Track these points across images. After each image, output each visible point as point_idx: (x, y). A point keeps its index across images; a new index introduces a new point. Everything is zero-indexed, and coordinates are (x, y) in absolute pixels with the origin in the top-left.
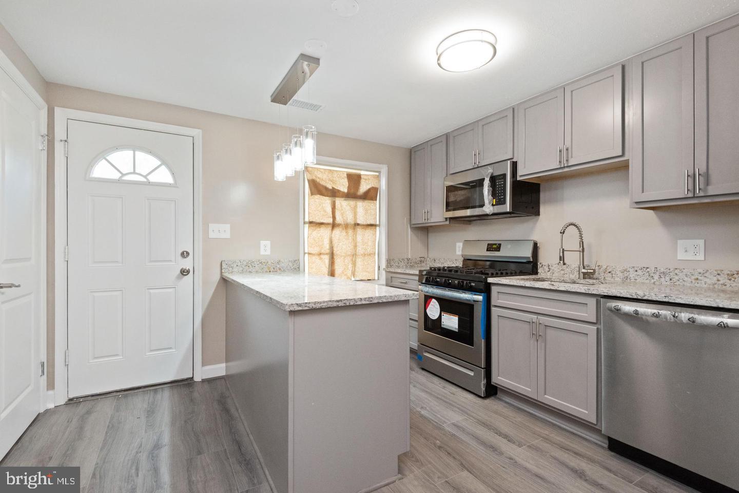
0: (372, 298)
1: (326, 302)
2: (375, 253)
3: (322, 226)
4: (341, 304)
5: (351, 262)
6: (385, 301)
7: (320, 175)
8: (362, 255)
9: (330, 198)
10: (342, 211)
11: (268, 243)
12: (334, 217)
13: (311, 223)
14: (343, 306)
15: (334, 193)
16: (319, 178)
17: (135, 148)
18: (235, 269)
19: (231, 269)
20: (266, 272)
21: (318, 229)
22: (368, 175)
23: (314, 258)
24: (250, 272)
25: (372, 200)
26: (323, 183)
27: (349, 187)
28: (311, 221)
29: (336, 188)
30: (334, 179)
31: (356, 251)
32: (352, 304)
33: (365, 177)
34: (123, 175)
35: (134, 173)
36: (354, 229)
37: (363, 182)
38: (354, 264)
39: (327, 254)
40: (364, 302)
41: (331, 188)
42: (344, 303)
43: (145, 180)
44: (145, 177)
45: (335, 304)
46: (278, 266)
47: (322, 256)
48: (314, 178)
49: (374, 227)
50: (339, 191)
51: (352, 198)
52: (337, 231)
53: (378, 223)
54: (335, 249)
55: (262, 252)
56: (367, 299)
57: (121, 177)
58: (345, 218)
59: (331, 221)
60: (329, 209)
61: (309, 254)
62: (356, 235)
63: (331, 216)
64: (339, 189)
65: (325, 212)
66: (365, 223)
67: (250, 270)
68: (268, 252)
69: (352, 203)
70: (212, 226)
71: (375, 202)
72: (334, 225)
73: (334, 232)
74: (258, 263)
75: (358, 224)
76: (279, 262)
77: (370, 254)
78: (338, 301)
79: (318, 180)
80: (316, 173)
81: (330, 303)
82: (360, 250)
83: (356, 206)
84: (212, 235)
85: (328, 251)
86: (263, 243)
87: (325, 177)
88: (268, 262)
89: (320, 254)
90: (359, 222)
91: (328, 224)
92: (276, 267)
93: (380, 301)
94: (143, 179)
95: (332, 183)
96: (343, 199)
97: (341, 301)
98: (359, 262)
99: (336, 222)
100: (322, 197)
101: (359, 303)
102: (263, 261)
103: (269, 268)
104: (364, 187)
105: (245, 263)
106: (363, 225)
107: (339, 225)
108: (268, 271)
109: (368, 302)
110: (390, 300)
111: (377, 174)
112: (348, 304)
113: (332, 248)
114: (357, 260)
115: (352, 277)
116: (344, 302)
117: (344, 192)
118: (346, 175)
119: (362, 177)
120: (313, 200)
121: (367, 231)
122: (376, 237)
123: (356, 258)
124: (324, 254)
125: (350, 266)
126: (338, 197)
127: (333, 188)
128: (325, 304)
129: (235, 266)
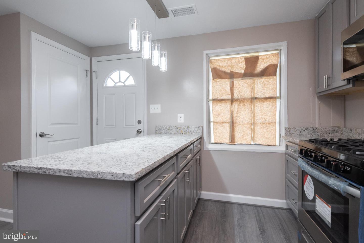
0: (71, 171)
1: (29, 167)
2: (275, 123)
3: (223, 101)
4: (41, 172)
5: (250, 129)
6: (85, 176)
7: (221, 64)
8: (260, 123)
9: (229, 80)
10: (239, 89)
11: (182, 115)
12: (232, 94)
13: (214, 100)
14: (43, 174)
15: (232, 76)
16: (219, 66)
17: (119, 69)
18: (163, 131)
19: (160, 131)
20: (180, 134)
21: (220, 104)
22: (267, 55)
23: (217, 125)
24: (170, 133)
25: (271, 76)
26: (223, 69)
27: (246, 69)
28: (214, 98)
29: (234, 71)
30: (233, 64)
31: (254, 120)
32: (51, 173)
33: (263, 57)
34: (116, 83)
35: (120, 82)
36: (252, 102)
37: (260, 62)
38: (253, 131)
39: (228, 122)
40: (63, 174)
41: (229, 72)
42: (44, 172)
43: (124, 85)
44: (124, 83)
45: (36, 171)
46: (188, 130)
47: (224, 124)
48: (215, 66)
49: (273, 99)
50: (236, 73)
51: (249, 76)
52: (236, 105)
53: (278, 95)
54: (235, 119)
55: (179, 121)
56: (66, 172)
57: (115, 84)
58: (242, 94)
59: (229, 97)
60: (228, 88)
61: (214, 122)
62: (254, 107)
63: (230, 93)
64: (236, 71)
65: (225, 91)
66: (263, 96)
67: (171, 132)
68: (182, 121)
69: (250, 81)
70: (151, 106)
71: (274, 77)
72: (232, 101)
73: (233, 105)
74: (175, 128)
75: (256, 98)
76: (188, 128)
77: (269, 123)
78: (39, 169)
79: (218, 68)
80: (217, 63)
81: (32, 169)
82: (258, 119)
83: (254, 83)
84: (151, 111)
85: (229, 120)
86: (179, 115)
87: (225, 64)
88: (181, 128)
89: (223, 122)
90: (256, 96)
91: (228, 100)
92: (187, 131)
93: (81, 176)
94: (123, 84)
95: (230, 68)
96: (240, 79)
97: (41, 168)
98: (258, 129)
99: (234, 98)
100: (222, 80)
101: (58, 174)
102: (178, 127)
103: (182, 131)
104: (261, 66)
105: (168, 128)
106: (261, 98)
107: (237, 100)
108: (181, 133)
109: (67, 175)
110: (92, 177)
111: (277, 52)
112: (47, 173)
113: (232, 118)
114: (256, 128)
115: (252, 141)
116: (44, 170)
117: (241, 74)
118: (244, 60)
119: (260, 57)
120: (215, 83)
121: (266, 103)
122: (276, 107)
123: (254, 126)
124: (225, 123)
125: (249, 132)
126: (237, 78)
127: (231, 71)
128: (28, 170)
129: (162, 129)
